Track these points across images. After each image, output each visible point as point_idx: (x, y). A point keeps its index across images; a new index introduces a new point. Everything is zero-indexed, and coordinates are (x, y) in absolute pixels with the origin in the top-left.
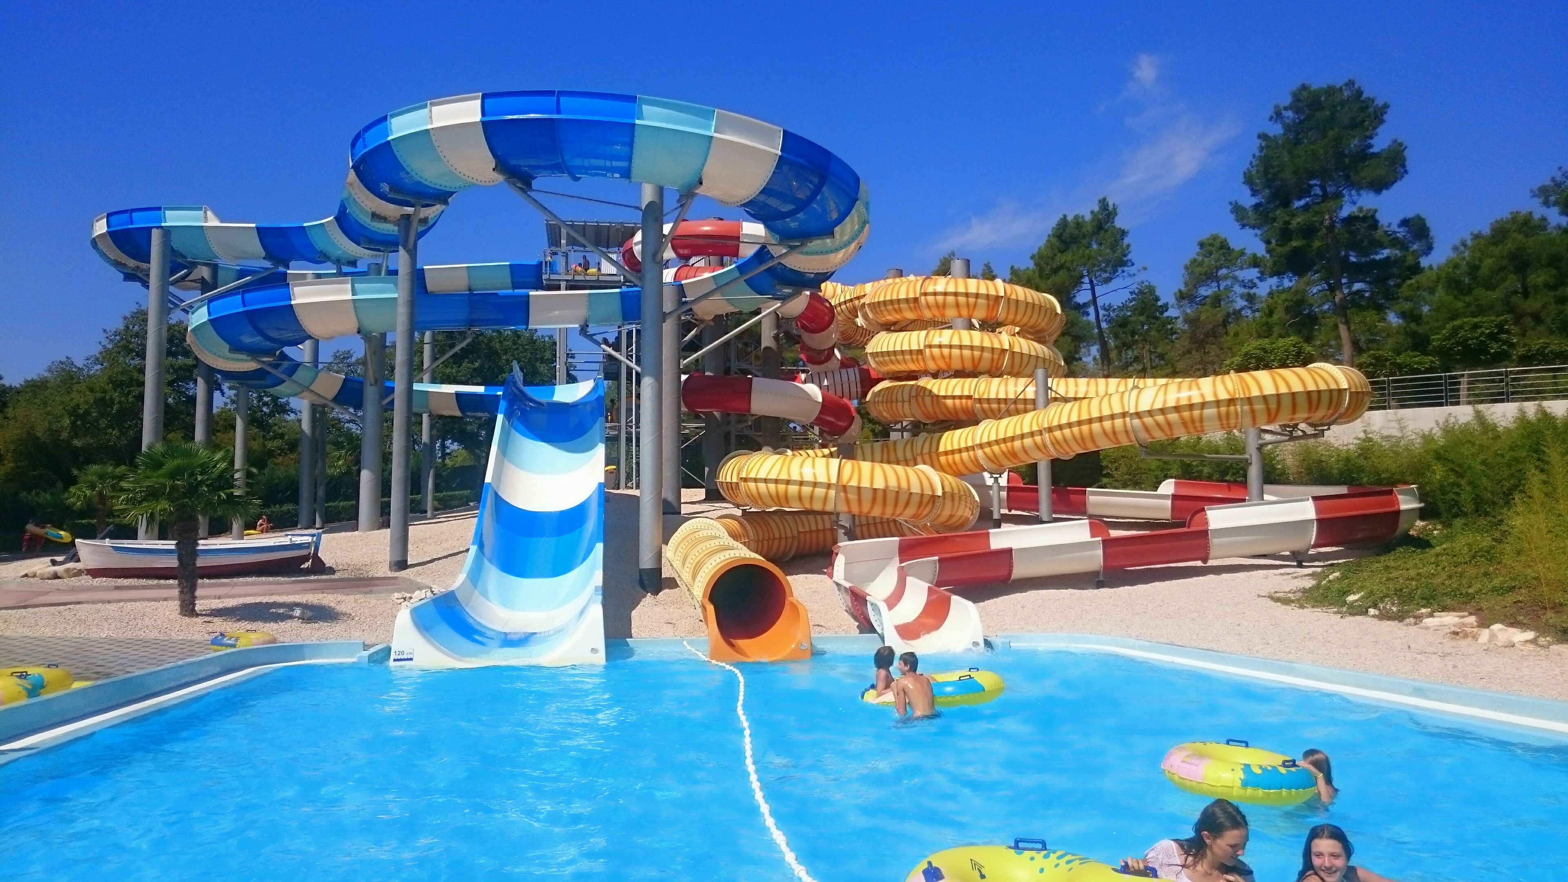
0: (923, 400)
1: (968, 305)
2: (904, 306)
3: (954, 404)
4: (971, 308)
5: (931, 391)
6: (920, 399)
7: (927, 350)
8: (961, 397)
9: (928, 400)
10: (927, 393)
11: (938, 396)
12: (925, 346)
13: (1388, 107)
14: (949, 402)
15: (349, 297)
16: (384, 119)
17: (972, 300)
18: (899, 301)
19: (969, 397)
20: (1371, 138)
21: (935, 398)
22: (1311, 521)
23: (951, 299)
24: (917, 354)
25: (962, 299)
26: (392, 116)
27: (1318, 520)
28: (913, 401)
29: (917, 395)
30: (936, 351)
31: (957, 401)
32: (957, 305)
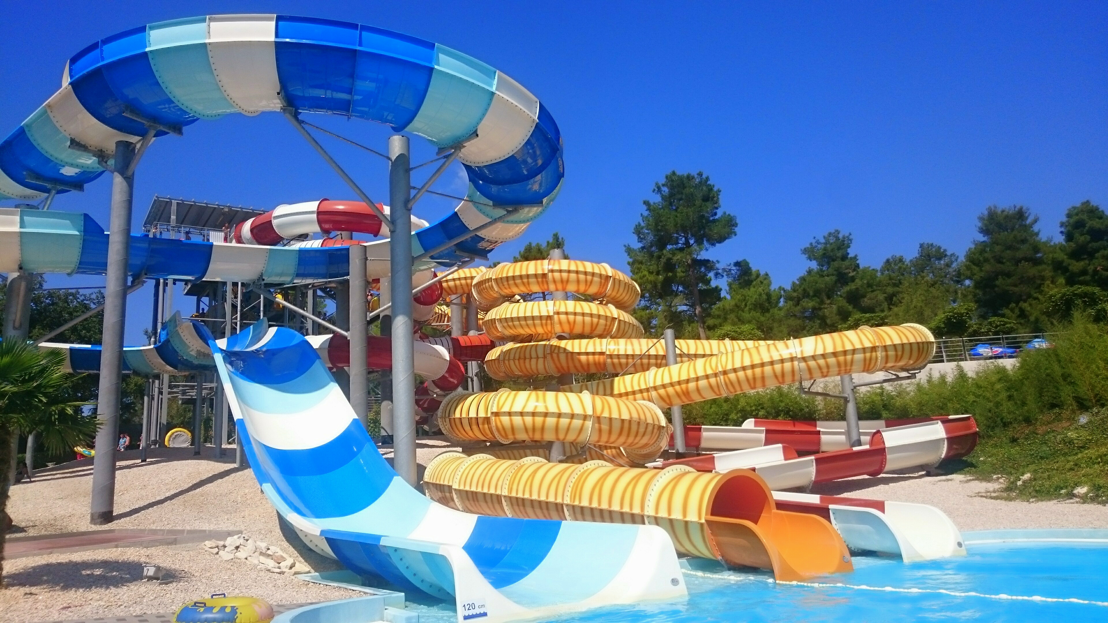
0: (558, 357)
1: (586, 281)
2: (532, 280)
3: (588, 360)
4: (588, 284)
5: (565, 349)
6: (555, 355)
7: (556, 316)
8: (594, 354)
9: (562, 357)
10: (561, 351)
11: (572, 353)
12: (554, 313)
13: (720, 191)
14: (583, 358)
15: (17, 229)
16: (143, 29)
17: (589, 278)
18: (528, 276)
19: (602, 353)
20: (717, 208)
21: (569, 355)
22: (942, 440)
23: (573, 276)
24: (547, 320)
25: (582, 277)
26: (151, 28)
27: (947, 438)
28: (549, 357)
29: (551, 354)
30: (563, 317)
31: (591, 357)
32: (578, 281)
